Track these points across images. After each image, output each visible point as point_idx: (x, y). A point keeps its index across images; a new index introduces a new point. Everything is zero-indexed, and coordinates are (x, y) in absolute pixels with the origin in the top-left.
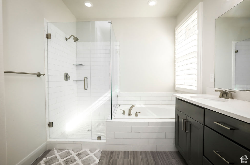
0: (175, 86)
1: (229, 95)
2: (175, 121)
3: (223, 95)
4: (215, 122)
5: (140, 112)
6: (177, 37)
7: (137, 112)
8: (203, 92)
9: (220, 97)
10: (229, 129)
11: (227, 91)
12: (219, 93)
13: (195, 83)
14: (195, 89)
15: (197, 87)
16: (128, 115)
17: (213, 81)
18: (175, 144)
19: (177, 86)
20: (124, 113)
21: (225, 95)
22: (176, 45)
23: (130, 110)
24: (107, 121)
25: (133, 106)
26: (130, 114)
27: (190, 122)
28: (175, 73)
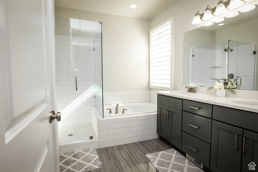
0: (149, 84)
1: (193, 90)
2: (157, 114)
3: (190, 90)
4: (190, 107)
5: (127, 110)
6: (151, 39)
7: (124, 110)
8: (175, 89)
9: (188, 92)
10: (198, 109)
11: (193, 87)
12: (187, 89)
13: (169, 82)
14: (169, 86)
15: (171, 85)
16: (115, 113)
17: (182, 80)
18: (157, 132)
19: (151, 84)
20: (110, 112)
21: (191, 90)
22: (151, 47)
23: (117, 109)
24: (100, 120)
25: (118, 105)
26: (117, 112)
27: (171, 111)
28: (149, 73)
